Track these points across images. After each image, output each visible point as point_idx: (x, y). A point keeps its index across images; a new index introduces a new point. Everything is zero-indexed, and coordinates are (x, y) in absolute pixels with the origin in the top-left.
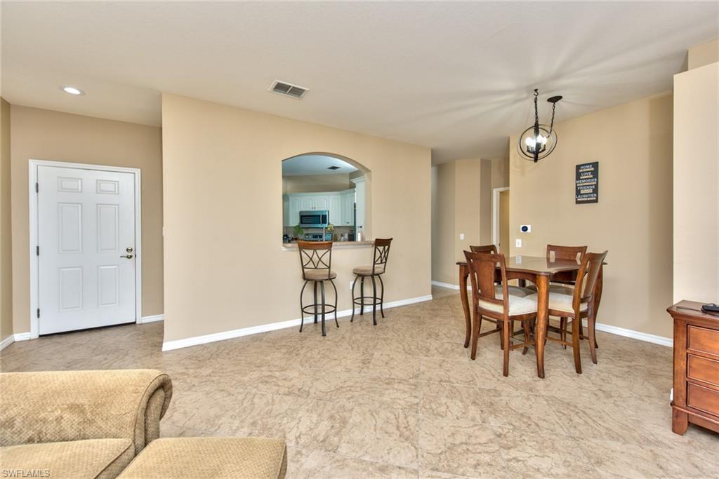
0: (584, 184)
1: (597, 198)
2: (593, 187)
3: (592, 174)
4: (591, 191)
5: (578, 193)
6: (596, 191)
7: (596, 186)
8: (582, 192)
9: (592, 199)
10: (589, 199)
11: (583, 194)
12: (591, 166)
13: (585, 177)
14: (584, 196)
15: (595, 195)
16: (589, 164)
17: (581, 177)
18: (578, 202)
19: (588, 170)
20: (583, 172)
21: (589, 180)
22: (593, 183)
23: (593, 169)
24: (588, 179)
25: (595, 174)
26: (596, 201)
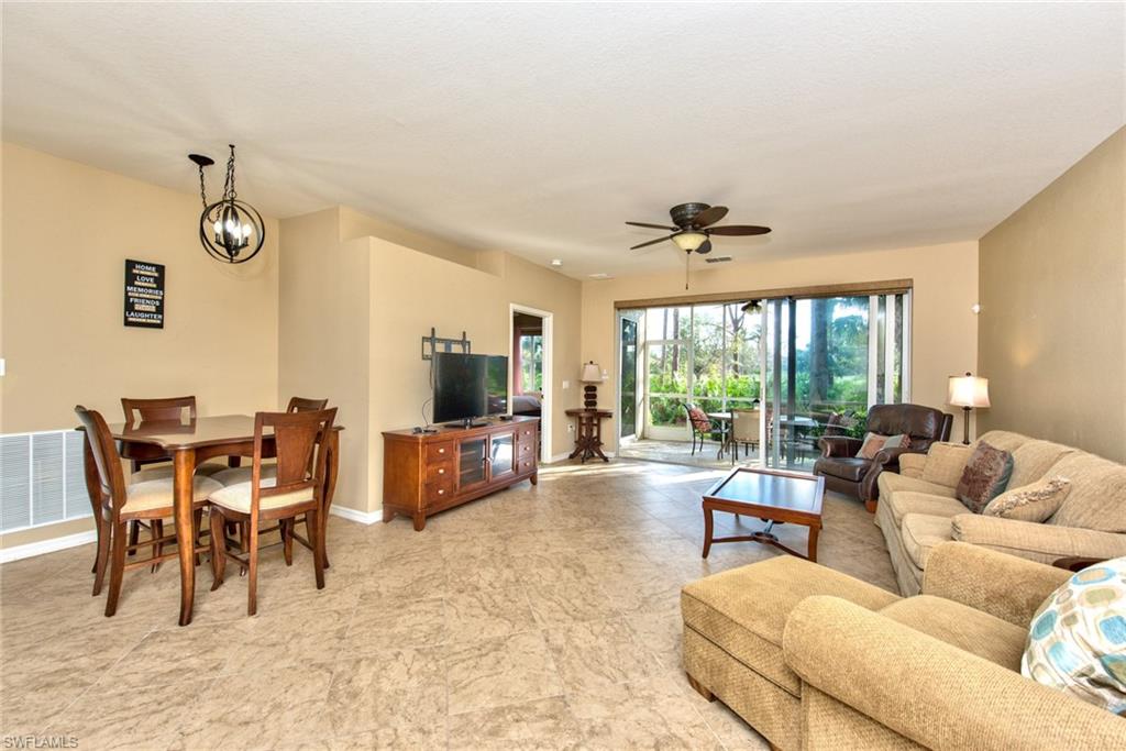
0: (141, 295)
1: (162, 320)
2: (158, 303)
3: (155, 282)
4: (153, 309)
5: (129, 307)
6: (160, 310)
7: (162, 302)
8: (137, 307)
9: (154, 321)
10: (149, 321)
11: (141, 312)
12: (154, 269)
13: (143, 284)
14: (141, 315)
15: (160, 316)
16: (149, 265)
17: (136, 283)
18: (127, 323)
19: (149, 274)
20: (141, 275)
21: (151, 291)
22: (156, 297)
23: (156, 275)
24: (148, 288)
25: (160, 283)
26: (160, 326)
